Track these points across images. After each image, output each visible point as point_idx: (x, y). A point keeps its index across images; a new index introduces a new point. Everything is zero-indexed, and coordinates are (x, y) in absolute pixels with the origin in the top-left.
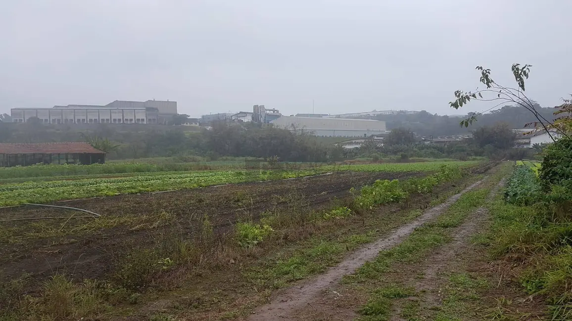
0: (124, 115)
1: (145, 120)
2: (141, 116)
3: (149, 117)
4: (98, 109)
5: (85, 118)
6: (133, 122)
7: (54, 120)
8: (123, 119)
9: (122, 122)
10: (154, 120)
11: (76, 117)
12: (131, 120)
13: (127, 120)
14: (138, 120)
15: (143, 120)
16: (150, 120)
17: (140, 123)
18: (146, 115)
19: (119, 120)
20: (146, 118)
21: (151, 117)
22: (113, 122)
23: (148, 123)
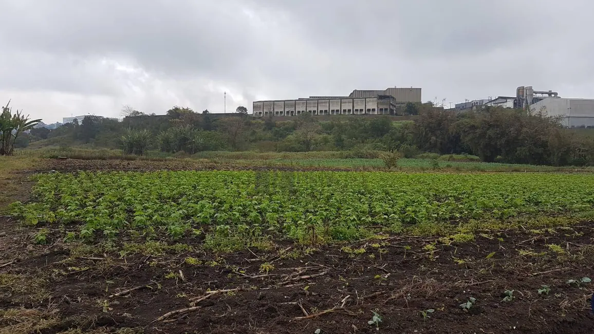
0: (355, 105)
1: (376, 110)
2: (372, 105)
3: (381, 107)
5: (316, 109)
6: (364, 112)
7: (288, 112)
8: (353, 109)
9: (351, 113)
10: (386, 109)
11: (307, 108)
12: (361, 110)
13: (357, 110)
14: (369, 110)
15: (374, 110)
16: (381, 110)
17: (371, 113)
18: (378, 104)
19: (349, 111)
20: (378, 108)
21: (384, 107)
22: (342, 113)
23: (379, 113)
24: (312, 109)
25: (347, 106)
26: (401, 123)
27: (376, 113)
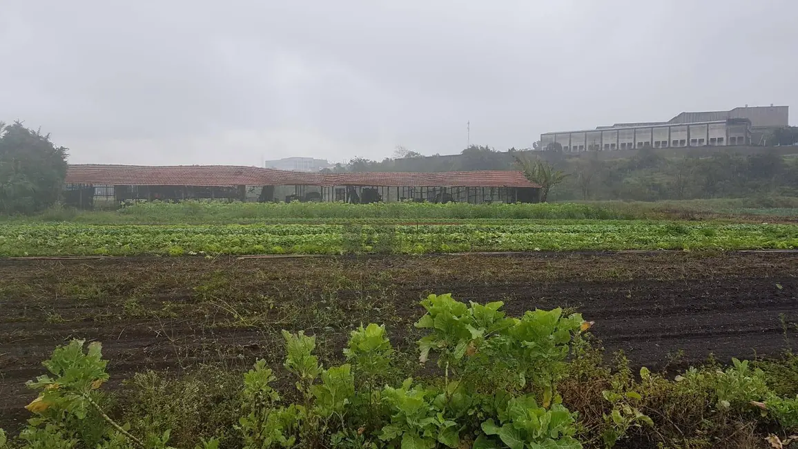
0: (691, 134)
1: (725, 139)
2: (718, 133)
3: (732, 135)
4: (652, 128)
5: (631, 141)
6: (705, 143)
7: (591, 147)
8: (688, 139)
9: (686, 145)
10: (740, 138)
11: (619, 139)
12: (701, 141)
13: (694, 141)
14: (713, 140)
15: (721, 140)
16: (733, 139)
17: (716, 144)
18: (727, 131)
19: (683, 142)
20: (727, 136)
21: (736, 135)
22: (672, 145)
23: (729, 144)
24: (626, 141)
25: (680, 136)
26: (792, 157)
27: (724, 143)
